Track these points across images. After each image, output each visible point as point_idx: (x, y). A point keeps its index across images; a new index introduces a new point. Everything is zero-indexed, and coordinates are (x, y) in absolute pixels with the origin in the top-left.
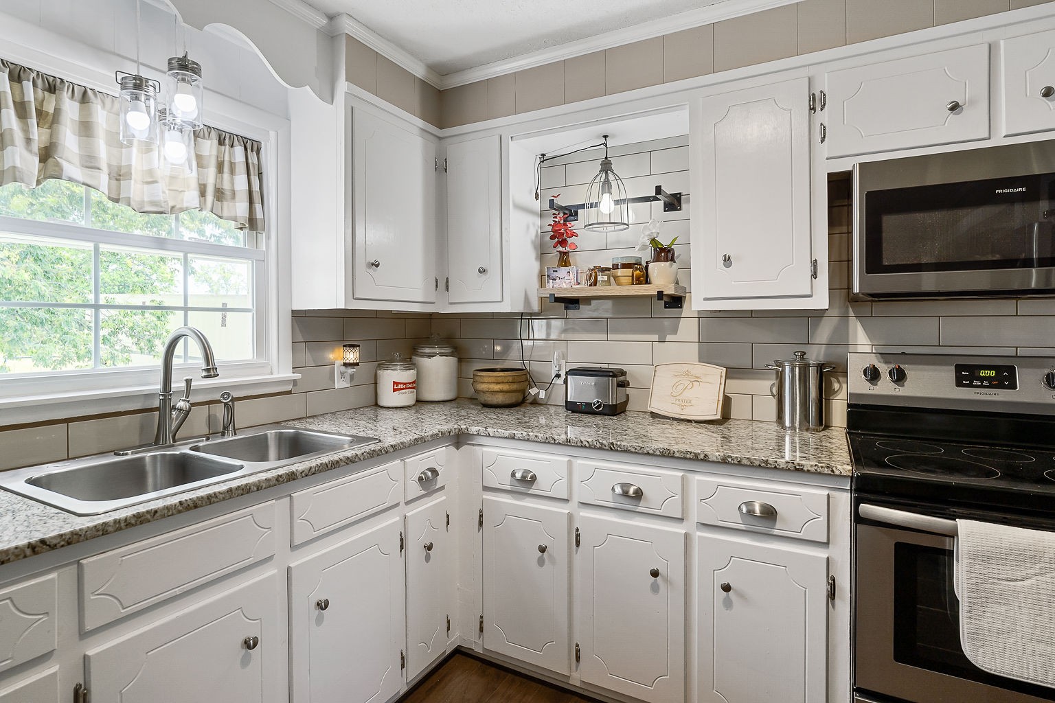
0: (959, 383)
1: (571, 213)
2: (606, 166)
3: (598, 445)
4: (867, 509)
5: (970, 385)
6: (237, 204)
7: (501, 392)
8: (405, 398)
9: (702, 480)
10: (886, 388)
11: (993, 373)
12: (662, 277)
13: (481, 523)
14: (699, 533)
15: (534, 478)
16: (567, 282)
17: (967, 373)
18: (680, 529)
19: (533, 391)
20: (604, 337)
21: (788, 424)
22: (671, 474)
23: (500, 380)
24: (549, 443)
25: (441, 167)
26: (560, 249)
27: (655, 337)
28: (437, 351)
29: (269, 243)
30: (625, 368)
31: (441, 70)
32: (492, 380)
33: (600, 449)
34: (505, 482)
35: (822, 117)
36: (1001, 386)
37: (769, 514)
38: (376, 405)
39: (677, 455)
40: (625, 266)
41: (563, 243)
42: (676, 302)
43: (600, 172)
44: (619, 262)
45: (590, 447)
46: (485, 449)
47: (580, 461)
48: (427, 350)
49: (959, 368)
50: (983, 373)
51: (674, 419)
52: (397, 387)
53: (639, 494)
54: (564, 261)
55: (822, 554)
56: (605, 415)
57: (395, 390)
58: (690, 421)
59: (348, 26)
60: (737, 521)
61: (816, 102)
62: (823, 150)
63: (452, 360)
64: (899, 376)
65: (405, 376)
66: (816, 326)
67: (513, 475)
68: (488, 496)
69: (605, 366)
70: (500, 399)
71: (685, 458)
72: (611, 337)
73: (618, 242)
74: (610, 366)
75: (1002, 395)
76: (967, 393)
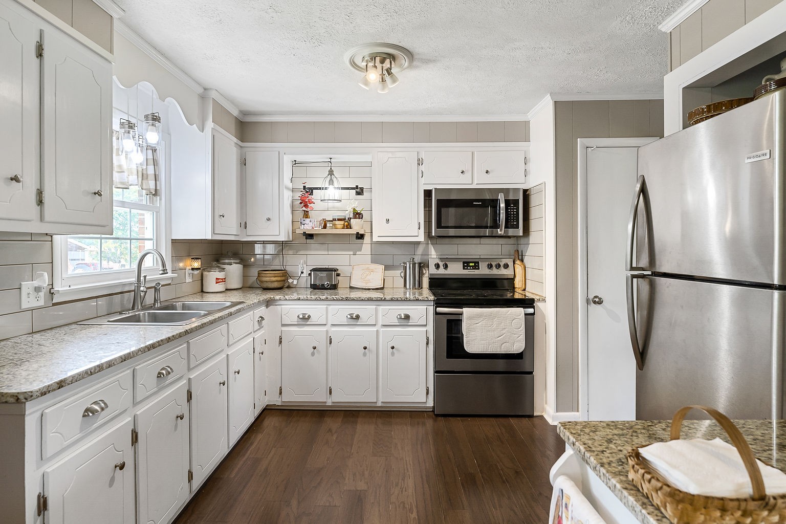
0: (464, 269)
1: (310, 191)
2: (331, 173)
3: (341, 299)
4: (439, 310)
5: (467, 269)
6: (149, 182)
7: (277, 281)
8: (220, 287)
9: (383, 308)
10: (442, 271)
11: (473, 264)
12: (357, 226)
13: (281, 342)
14: (382, 329)
15: (309, 317)
16: (309, 226)
17: (466, 265)
18: (374, 329)
19: (290, 281)
20: (326, 253)
21: (408, 287)
22: (371, 307)
23: (276, 275)
24: (318, 300)
25: (243, 163)
26: (304, 208)
27: (352, 253)
28: (232, 261)
29: (161, 202)
30: (337, 267)
31: (245, 113)
32: (273, 275)
33: (342, 300)
34: (295, 320)
35: (422, 168)
36: (475, 269)
37: (407, 317)
38: (202, 291)
39: (374, 299)
40: (339, 220)
41: (306, 206)
42: (360, 237)
43: (328, 175)
44: (336, 218)
45: (337, 300)
46: (283, 306)
47: (331, 307)
48: (227, 261)
49: (464, 263)
50: (471, 264)
51: (363, 289)
52: (218, 281)
53: (358, 317)
54: (306, 214)
55: (424, 329)
56: (330, 289)
57: (217, 283)
58: (370, 289)
59: (213, 94)
60: (396, 322)
61: (420, 162)
62: (422, 181)
63: (240, 267)
64: (446, 267)
65: (221, 275)
66: (418, 247)
67: (298, 316)
68: (284, 329)
69: (327, 267)
70: (276, 285)
71: (377, 300)
72: (330, 253)
73: (334, 207)
74: (330, 267)
75: (476, 272)
76: (466, 272)
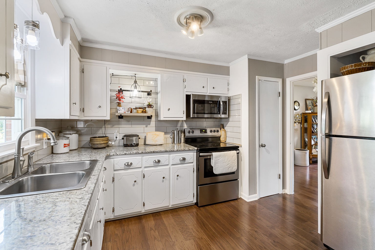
0: (201, 133)
2: (136, 82)
4: (201, 154)
5: (202, 133)
7: (104, 143)
8: (66, 150)
9: (172, 155)
10: (191, 134)
11: (204, 131)
12: (150, 112)
13: (113, 181)
14: (172, 167)
15: (131, 164)
16: (122, 111)
17: (201, 131)
18: (168, 167)
19: (110, 142)
20: (131, 126)
21: (175, 143)
22: (166, 156)
23: (104, 140)
24: (137, 154)
25: (82, 71)
26: (118, 101)
27: (145, 126)
28: (71, 132)
30: (138, 134)
32: (102, 140)
34: (123, 166)
35: (185, 83)
37: (184, 159)
38: (52, 153)
39: (168, 151)
40: (139, 108)
41: (120, 100)
42: (149, 117)
43: (134, 83)
44: (138, 107)
46: (115, 159)
47: (145, 157)
48: (68, 132)
49: (201, 130)
50: (203, 131)
52: (65, 146)
53: (159, 161)
54: (119, 105)
55: (192, 164)
56: (136, 146)
57: (64, 147)
58: (157, 145)
59: (71, 21)
60: (179, 162)
61: (184, 81)
62: (185, 90)
63: (77, 135)
64: (193, 132)
65: (66, 142)
66: (178, 123)
67: (125, 164)
68: (116, 172)
69: (131, 134)
70: (103, 146)
71: (170, 151)
72: (133, 126)
73: (135, 101)
74: (133, 134)
75: (206, 134)
76: (202, 134)
